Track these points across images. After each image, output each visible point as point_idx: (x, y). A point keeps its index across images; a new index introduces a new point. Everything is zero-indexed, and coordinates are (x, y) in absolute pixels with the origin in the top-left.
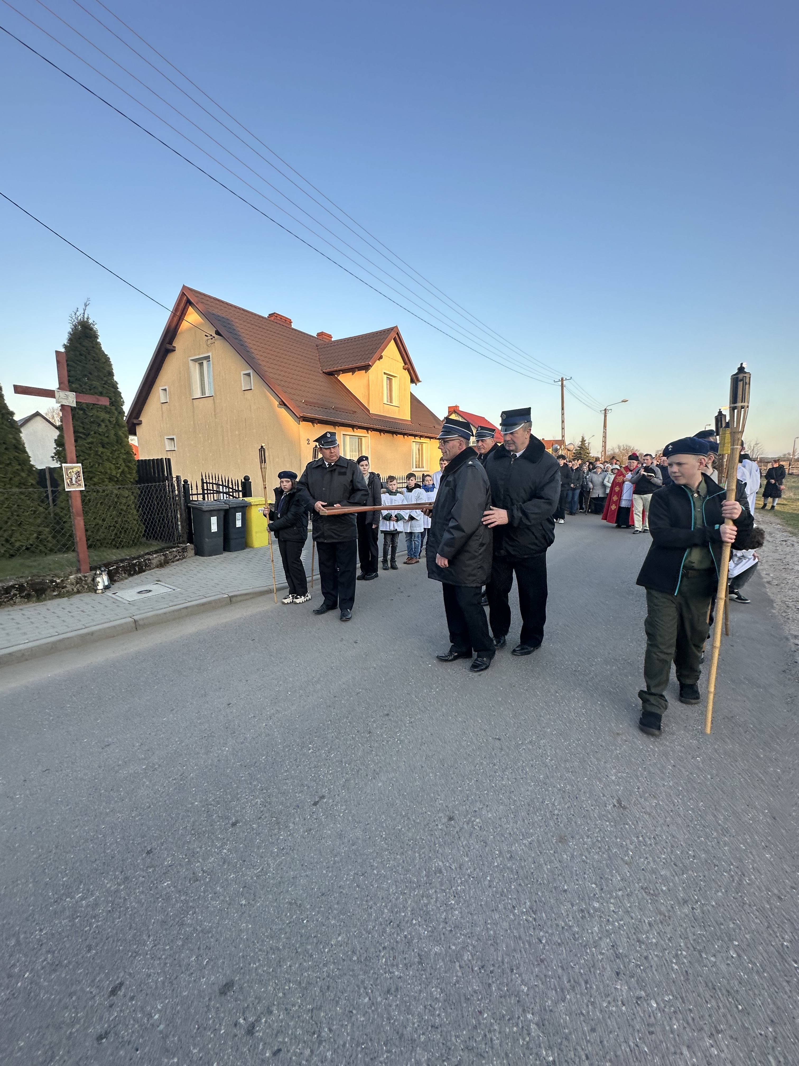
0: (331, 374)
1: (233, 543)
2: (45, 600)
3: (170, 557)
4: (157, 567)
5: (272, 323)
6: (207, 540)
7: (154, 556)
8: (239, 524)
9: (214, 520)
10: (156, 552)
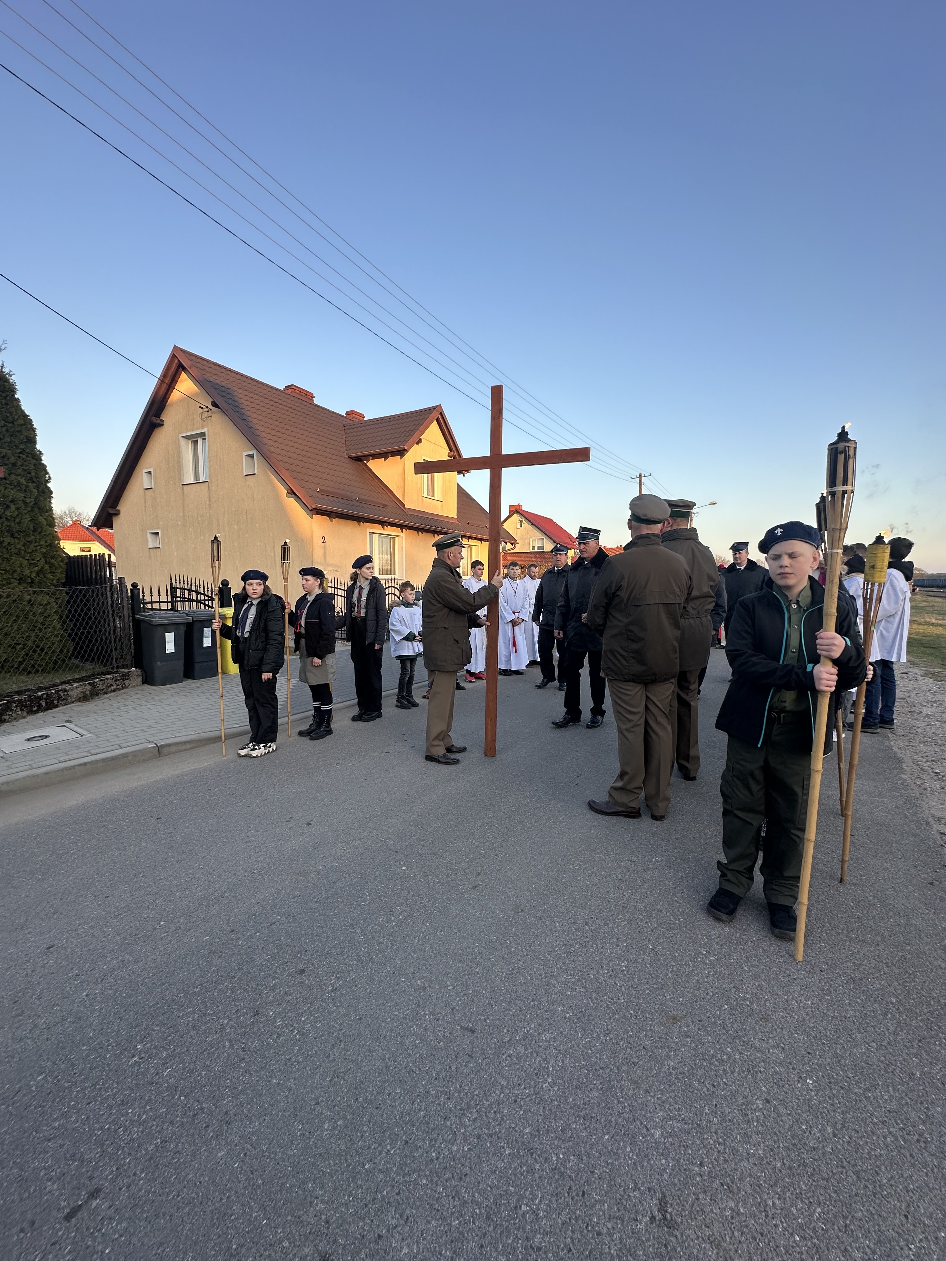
0: (359, 459)
1: (197, 667)
3: (101, 687)
4: (79, 700)
5: (288, 396)
6: (159, 663)
7: (75, 685)
8: (207, 642)
9: (170, 637)
10: (81, 679)
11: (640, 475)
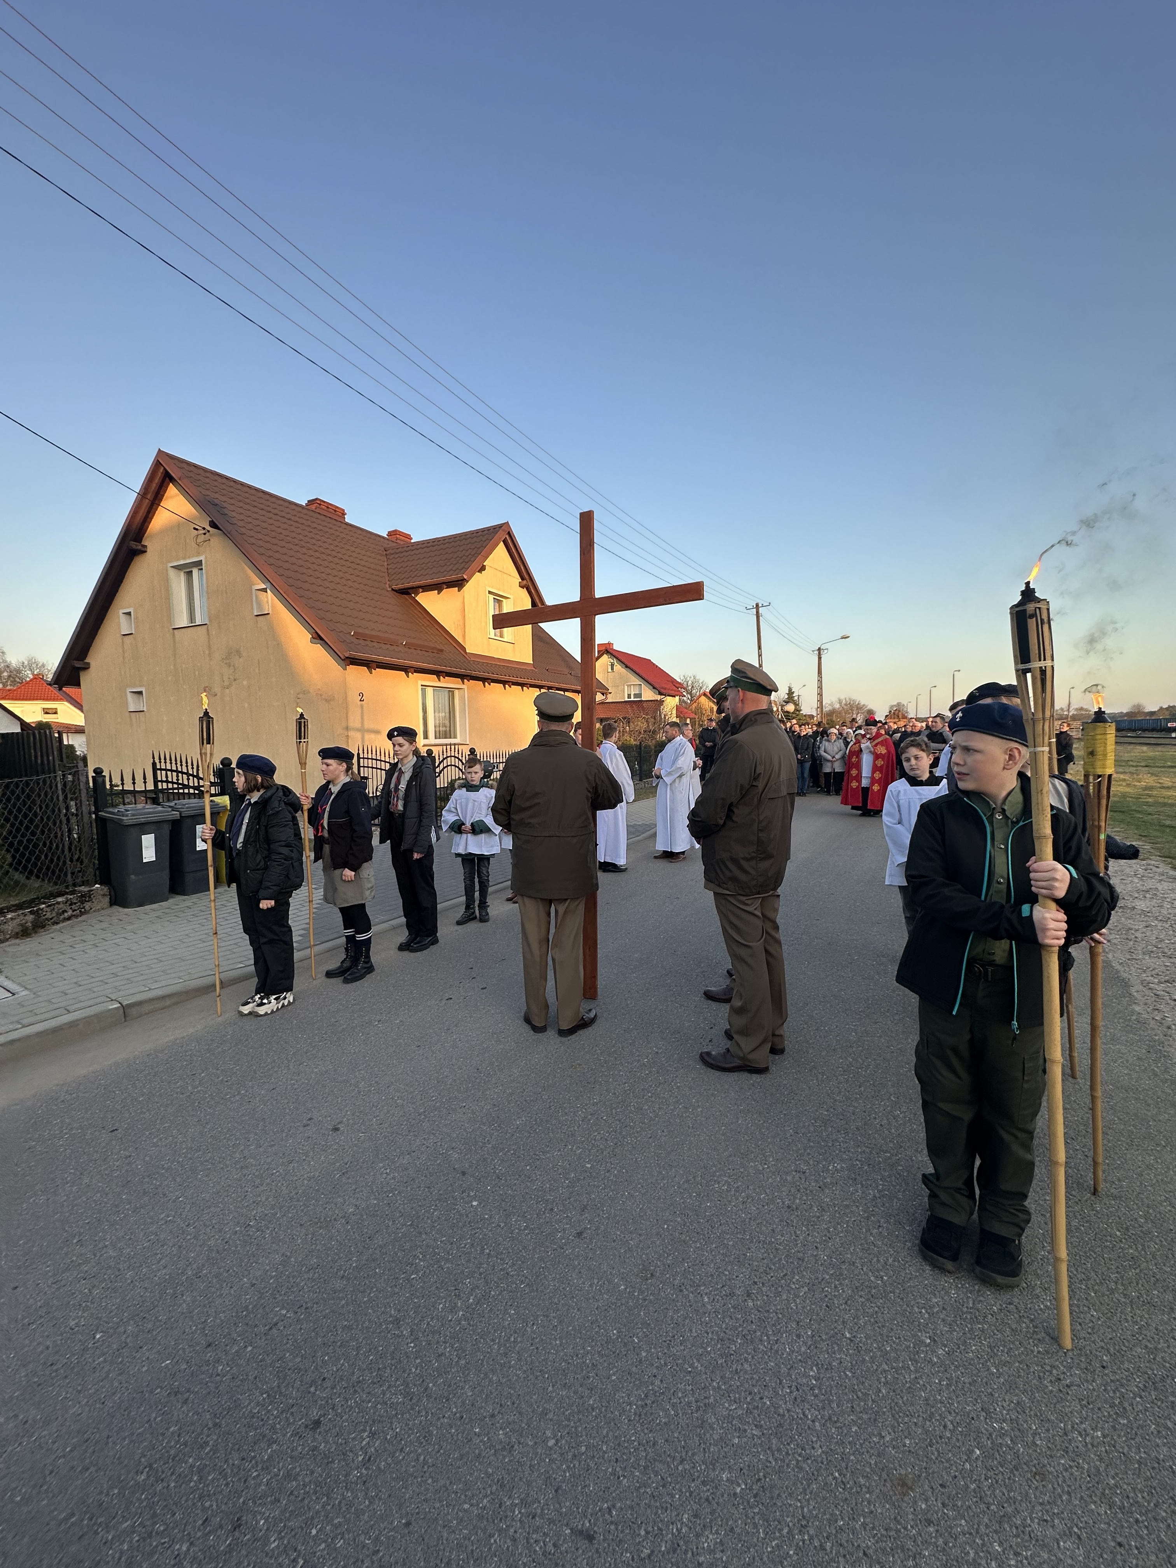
0: (405, 592)
1: (187, 878)
3: (49, 915)
4: (16, 936)
5: (311, 513)
6: (133, 877)
7: (9, 916)
9: (148, 841)
11: (757, 605)
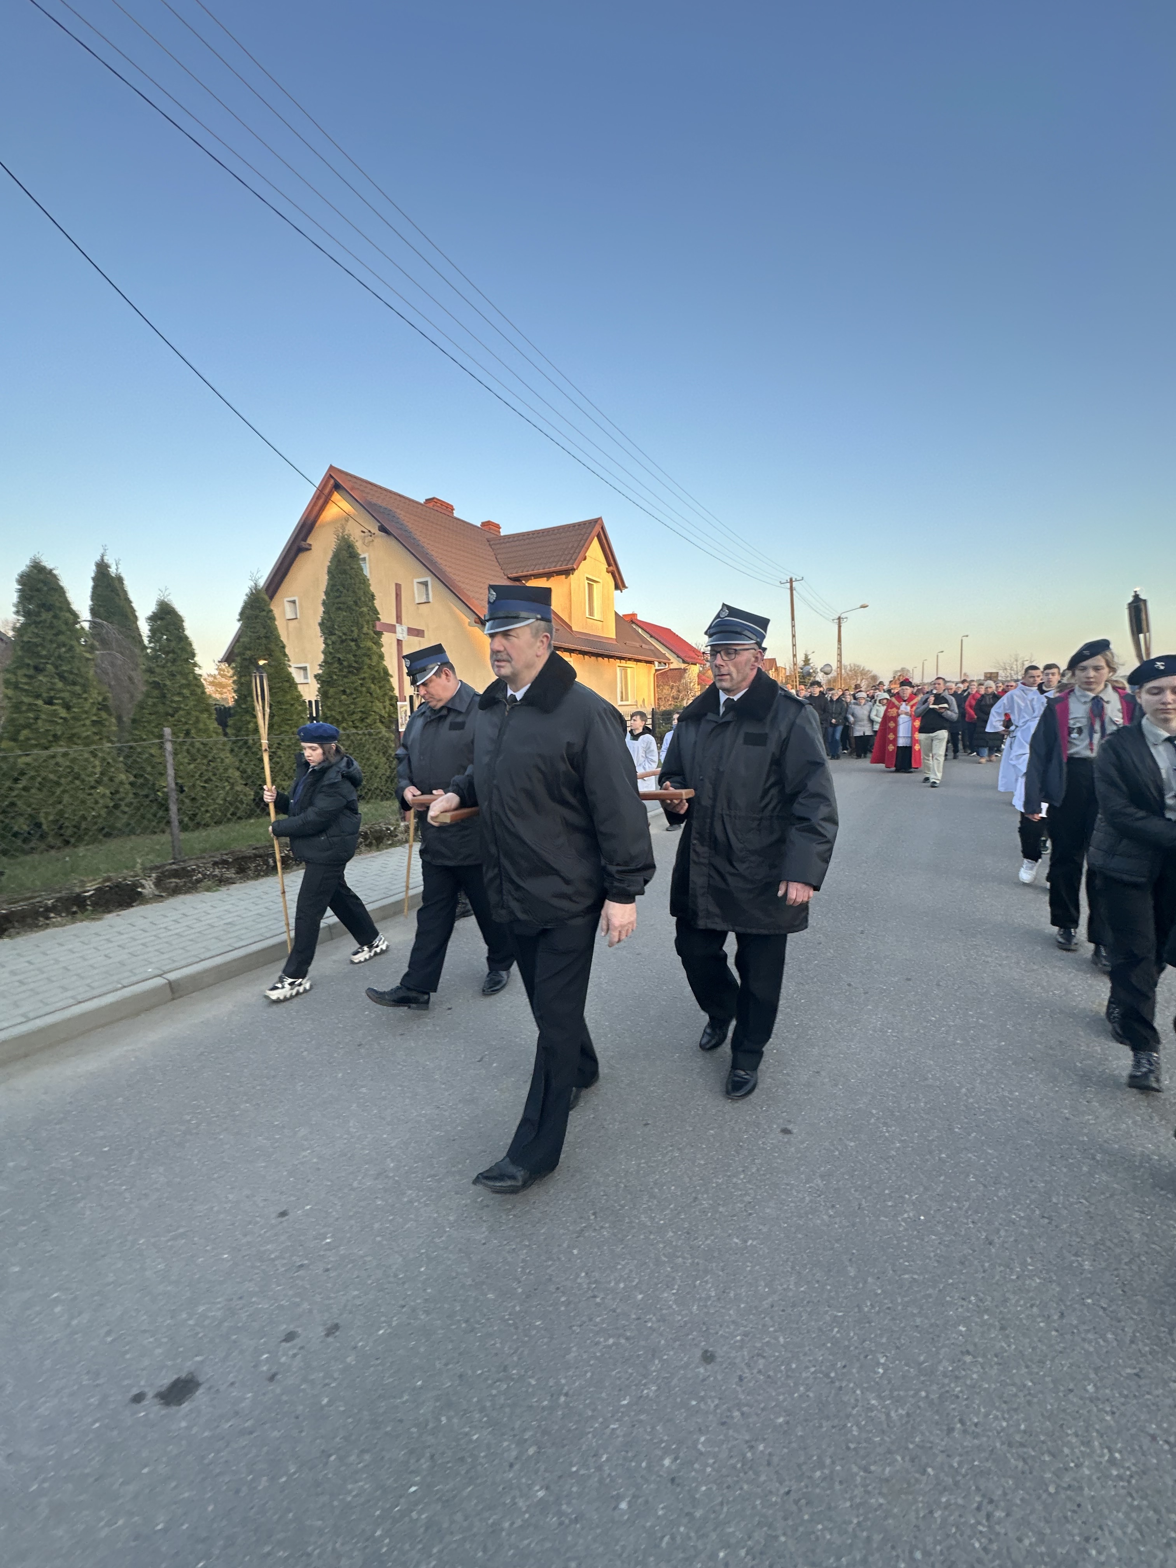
2: (383, 849)
11: (791, 580)
